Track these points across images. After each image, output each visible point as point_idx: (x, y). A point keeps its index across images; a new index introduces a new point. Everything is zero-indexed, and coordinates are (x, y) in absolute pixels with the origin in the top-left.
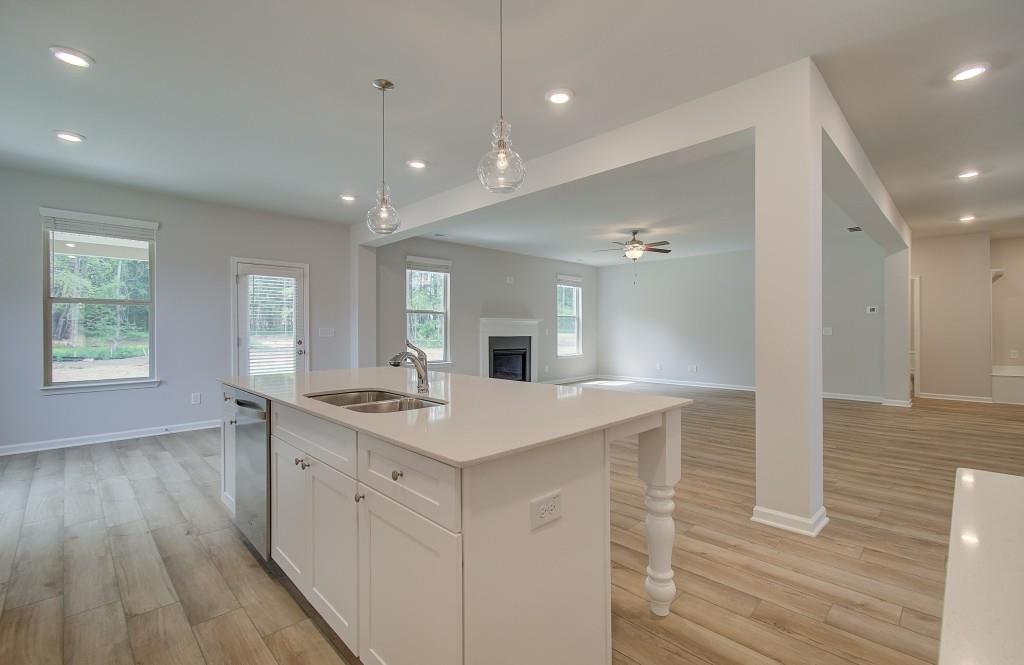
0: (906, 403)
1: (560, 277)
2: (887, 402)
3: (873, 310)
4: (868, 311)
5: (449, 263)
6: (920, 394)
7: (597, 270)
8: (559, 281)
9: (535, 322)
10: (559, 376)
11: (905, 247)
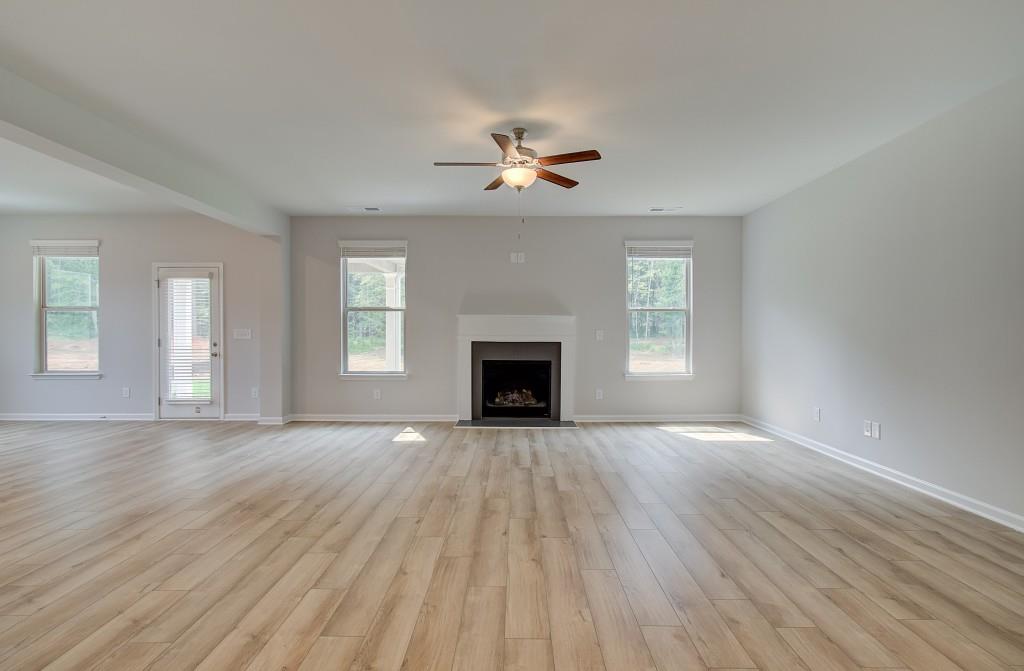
1: (628, 244)
9: (571, 320)
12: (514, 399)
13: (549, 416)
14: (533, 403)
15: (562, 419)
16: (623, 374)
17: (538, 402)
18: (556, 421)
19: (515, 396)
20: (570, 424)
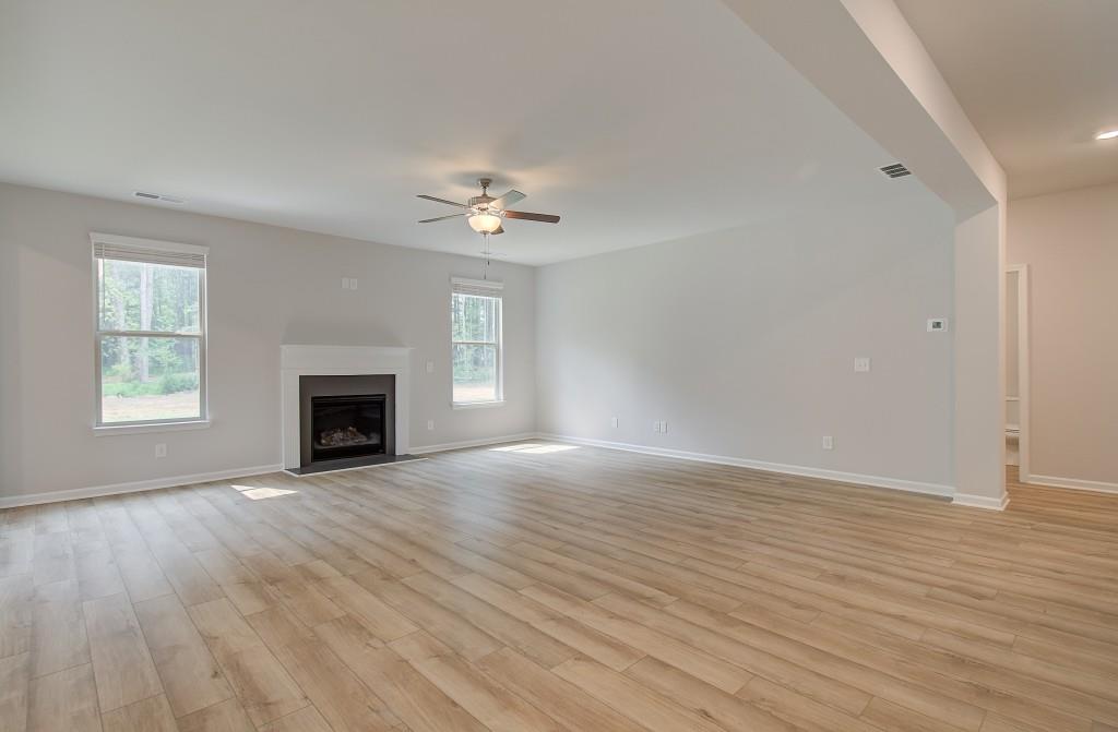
0: (995, 503)
1: (454, 280)
2: (961, 499)
3: (938, 325)
4: (930, 327)
5: (204, 251)
6: (1029, 477)
7: (532, 272)
8: (457, 288)
9: (405, 352)
10: (466, 435)
11: (993, 202)
12: (338, 439)
13: (384, 452)
14: (362, 440)
15: (397, 454)
16: (451, 404)
17: (369, 438)
18: (392, 457)
19: (338, 435)
20: (407, 457)
